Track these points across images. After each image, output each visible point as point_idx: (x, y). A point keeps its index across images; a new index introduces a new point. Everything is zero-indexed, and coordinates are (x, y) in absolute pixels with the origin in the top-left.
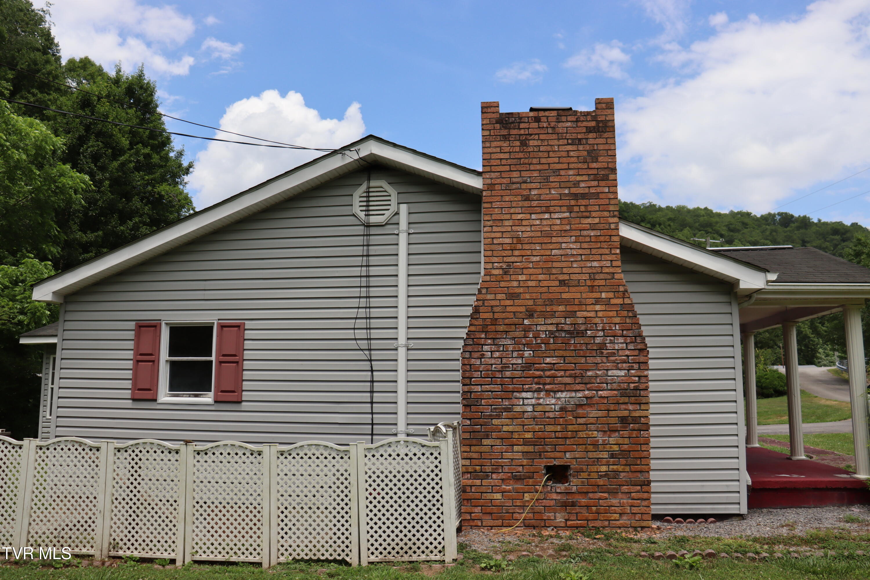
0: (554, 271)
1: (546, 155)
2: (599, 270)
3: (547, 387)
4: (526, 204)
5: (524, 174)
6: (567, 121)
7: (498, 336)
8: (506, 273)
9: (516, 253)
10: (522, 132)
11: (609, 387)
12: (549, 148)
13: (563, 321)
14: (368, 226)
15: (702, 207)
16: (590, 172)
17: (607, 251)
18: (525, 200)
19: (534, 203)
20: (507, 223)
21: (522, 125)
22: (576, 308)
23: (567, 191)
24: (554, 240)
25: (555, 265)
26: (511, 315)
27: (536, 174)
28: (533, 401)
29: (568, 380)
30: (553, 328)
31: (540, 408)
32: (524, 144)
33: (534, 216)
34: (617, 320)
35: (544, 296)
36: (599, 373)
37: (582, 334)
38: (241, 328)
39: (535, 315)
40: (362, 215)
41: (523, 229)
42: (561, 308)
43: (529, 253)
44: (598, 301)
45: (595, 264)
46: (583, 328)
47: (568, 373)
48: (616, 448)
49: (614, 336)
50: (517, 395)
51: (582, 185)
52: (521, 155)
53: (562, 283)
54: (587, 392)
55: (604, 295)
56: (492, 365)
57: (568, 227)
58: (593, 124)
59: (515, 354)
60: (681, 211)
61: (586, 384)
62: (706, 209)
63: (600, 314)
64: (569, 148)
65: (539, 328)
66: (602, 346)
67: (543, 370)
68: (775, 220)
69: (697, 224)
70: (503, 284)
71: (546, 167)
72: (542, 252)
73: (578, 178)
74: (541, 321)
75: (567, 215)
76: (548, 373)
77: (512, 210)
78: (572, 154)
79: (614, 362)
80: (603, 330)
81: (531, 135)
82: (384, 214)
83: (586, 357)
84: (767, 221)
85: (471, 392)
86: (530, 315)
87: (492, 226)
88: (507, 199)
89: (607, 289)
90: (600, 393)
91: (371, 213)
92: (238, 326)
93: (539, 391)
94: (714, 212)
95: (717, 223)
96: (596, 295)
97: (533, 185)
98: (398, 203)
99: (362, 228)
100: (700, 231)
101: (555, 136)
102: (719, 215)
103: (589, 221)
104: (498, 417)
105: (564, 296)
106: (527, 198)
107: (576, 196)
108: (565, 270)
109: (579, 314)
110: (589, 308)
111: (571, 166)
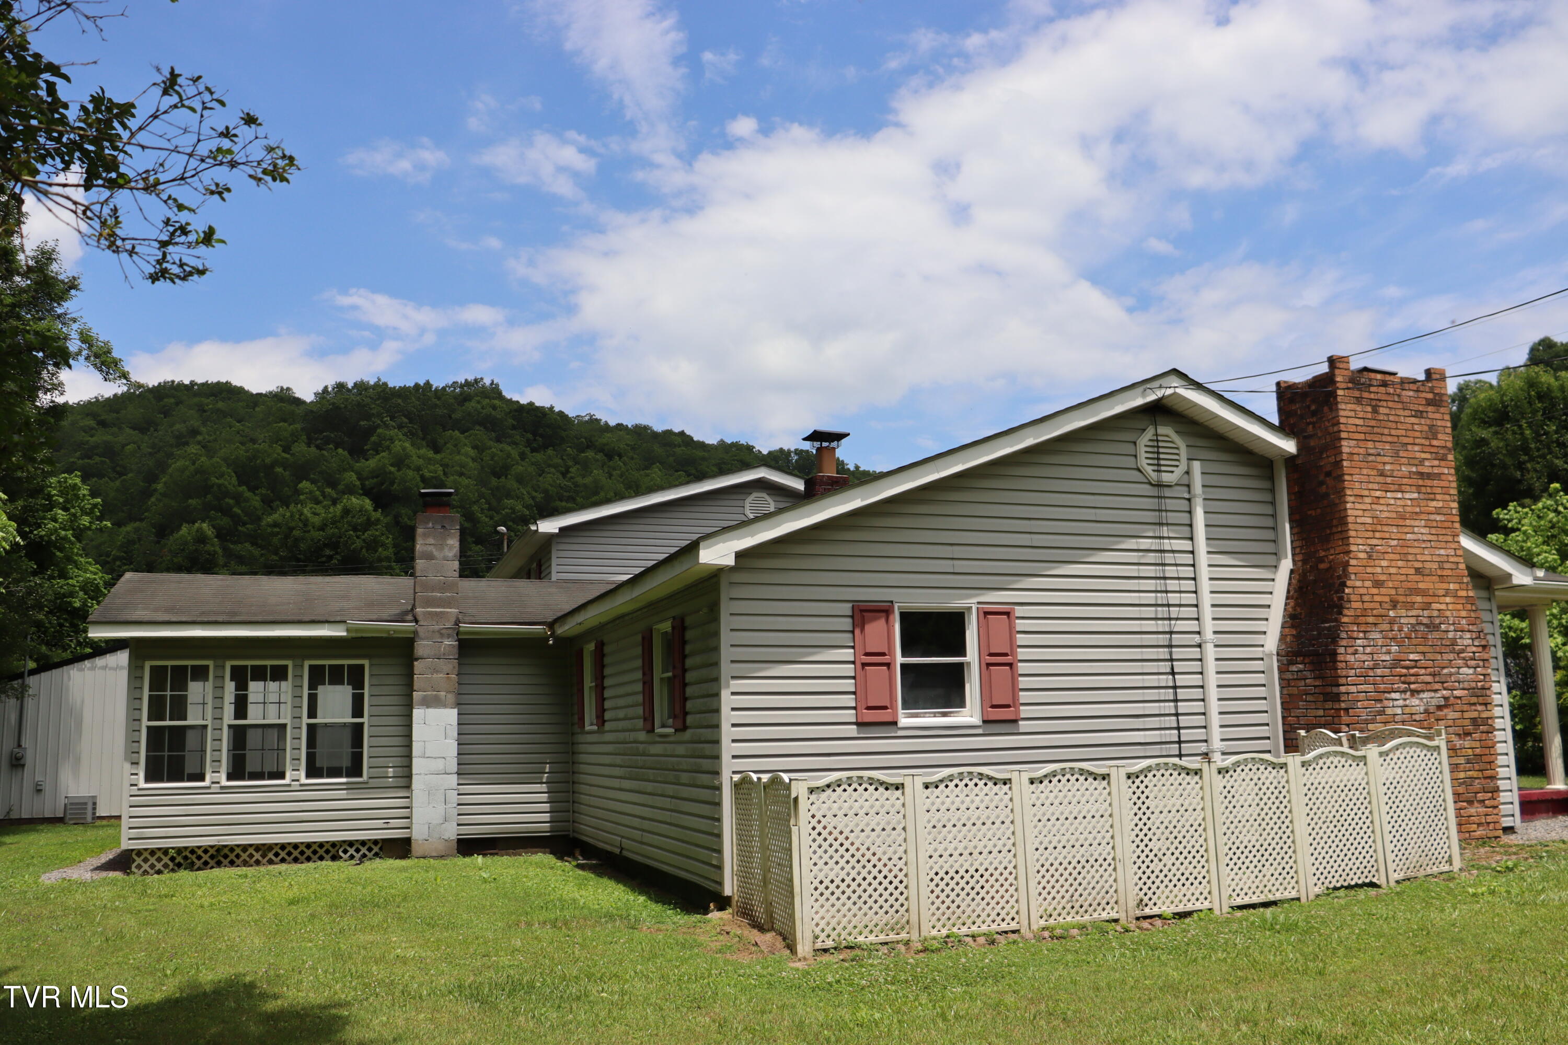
0: (1410, 557)
1: (1394, 425)
2: (1445, 558)
3: (1412, 686)
4: (1381, 479)
5: (1378, 445)
6: (1410, 390)
7: (1369, 629)
8: (1370, 557)
9: (1378, 535)
10: (1372, 396)
11: (1461, 686)
12: (1396, 419)
13: (1421, 614)
14: (1160, 485)
15: (677, 430)
16: (1433, 450)
17: (1450, 539)
18: (1381, 475)
19: (1389, 480)
20: (1368, 500)
21: (1372, 389)
22: (1430, 599)
23: (1414, 469)
24: (1408, 522)
25: (1411, 550)
26: (1377, 606)
27: (1387, 447)
28: (1401, 703)
29: (1429, 679)
30: (1413, 621)
31: (1407, 710)
32: (1375, 410)
33: (1389, 495)
34: (1464, 614)
35: (1405, 585)
36: (1453, 670)
37: (1436, 628)
38: (1011, 615)
39: (1398, 606)
40: (1149, 469)
41: (1381, 508)
42: (1419, 599)
43: (1387, 536)
44: (1447, 593)
45: (1442, 552)
46: (1437, 621)
47: (1429, 670)
48: (1470, 752)
49: (1462, 631)
50: (1387, 695)
51: (1427, 463)
52: (1373, 423)
53: (1418, 571)
54: (1444, 692)
55: (1452, 586)
56: (1364, 661)
57: (1418, 510)
58: (1430, 396)
59: (1384, 649)
60: (641, 432)
61: (1443, 683)
62: (682, 433)
63: (1450, 607)
64: (1413, 420)
65: (1402, 621)
66: (1454, 642)
67: (1407, 668)
68: (789, 461)
69: (671, 459)
70: (1369, 570)
71: (1395, 439)
72: (1399, 536)
73: (1424, 456)
74: (1403, 612)
75: (1415, 495)
76: (1412, 671)
77: (1371, 486)
78: (1416, 427)
79: (1464, 659)
80: (1453, 624)
81: (1380, 400)
82: (1172, 472)
83: (1441, 653)
84: (777, 462)
85: (1348, 693)
86: (1394, 605)
87: (1353, 503)
88: (1365, 471)
89: (1454, 579)
90: (1455, 692)
91: (1163, 468)
92: (1008, 614)
93: (1404, 692)
94: (695, 439)
95: (704, 459)
96: (1445, 586)
97: (1387, 459)
98: (1188, 459)
99: (1148, 486)
100: (677, 471)
101: (1400, 406)
102: (702, 445)
103: (1434, 504)
104: (1373, 721)
105: (1421, 586)
106: (1382, 474)
107: (1421, 475)
108: (1419, 557)
109: (1434, 606)
110: (1442, 599)
111: (1417, 441)
